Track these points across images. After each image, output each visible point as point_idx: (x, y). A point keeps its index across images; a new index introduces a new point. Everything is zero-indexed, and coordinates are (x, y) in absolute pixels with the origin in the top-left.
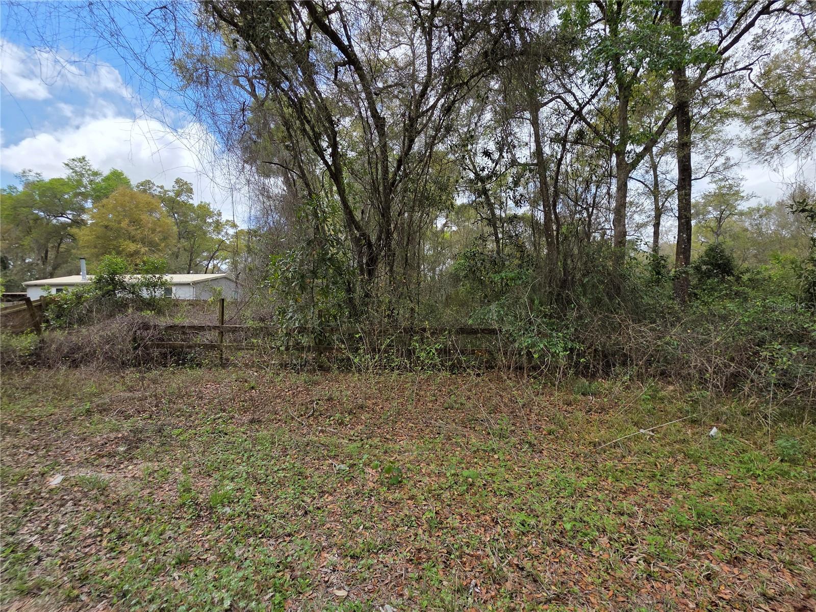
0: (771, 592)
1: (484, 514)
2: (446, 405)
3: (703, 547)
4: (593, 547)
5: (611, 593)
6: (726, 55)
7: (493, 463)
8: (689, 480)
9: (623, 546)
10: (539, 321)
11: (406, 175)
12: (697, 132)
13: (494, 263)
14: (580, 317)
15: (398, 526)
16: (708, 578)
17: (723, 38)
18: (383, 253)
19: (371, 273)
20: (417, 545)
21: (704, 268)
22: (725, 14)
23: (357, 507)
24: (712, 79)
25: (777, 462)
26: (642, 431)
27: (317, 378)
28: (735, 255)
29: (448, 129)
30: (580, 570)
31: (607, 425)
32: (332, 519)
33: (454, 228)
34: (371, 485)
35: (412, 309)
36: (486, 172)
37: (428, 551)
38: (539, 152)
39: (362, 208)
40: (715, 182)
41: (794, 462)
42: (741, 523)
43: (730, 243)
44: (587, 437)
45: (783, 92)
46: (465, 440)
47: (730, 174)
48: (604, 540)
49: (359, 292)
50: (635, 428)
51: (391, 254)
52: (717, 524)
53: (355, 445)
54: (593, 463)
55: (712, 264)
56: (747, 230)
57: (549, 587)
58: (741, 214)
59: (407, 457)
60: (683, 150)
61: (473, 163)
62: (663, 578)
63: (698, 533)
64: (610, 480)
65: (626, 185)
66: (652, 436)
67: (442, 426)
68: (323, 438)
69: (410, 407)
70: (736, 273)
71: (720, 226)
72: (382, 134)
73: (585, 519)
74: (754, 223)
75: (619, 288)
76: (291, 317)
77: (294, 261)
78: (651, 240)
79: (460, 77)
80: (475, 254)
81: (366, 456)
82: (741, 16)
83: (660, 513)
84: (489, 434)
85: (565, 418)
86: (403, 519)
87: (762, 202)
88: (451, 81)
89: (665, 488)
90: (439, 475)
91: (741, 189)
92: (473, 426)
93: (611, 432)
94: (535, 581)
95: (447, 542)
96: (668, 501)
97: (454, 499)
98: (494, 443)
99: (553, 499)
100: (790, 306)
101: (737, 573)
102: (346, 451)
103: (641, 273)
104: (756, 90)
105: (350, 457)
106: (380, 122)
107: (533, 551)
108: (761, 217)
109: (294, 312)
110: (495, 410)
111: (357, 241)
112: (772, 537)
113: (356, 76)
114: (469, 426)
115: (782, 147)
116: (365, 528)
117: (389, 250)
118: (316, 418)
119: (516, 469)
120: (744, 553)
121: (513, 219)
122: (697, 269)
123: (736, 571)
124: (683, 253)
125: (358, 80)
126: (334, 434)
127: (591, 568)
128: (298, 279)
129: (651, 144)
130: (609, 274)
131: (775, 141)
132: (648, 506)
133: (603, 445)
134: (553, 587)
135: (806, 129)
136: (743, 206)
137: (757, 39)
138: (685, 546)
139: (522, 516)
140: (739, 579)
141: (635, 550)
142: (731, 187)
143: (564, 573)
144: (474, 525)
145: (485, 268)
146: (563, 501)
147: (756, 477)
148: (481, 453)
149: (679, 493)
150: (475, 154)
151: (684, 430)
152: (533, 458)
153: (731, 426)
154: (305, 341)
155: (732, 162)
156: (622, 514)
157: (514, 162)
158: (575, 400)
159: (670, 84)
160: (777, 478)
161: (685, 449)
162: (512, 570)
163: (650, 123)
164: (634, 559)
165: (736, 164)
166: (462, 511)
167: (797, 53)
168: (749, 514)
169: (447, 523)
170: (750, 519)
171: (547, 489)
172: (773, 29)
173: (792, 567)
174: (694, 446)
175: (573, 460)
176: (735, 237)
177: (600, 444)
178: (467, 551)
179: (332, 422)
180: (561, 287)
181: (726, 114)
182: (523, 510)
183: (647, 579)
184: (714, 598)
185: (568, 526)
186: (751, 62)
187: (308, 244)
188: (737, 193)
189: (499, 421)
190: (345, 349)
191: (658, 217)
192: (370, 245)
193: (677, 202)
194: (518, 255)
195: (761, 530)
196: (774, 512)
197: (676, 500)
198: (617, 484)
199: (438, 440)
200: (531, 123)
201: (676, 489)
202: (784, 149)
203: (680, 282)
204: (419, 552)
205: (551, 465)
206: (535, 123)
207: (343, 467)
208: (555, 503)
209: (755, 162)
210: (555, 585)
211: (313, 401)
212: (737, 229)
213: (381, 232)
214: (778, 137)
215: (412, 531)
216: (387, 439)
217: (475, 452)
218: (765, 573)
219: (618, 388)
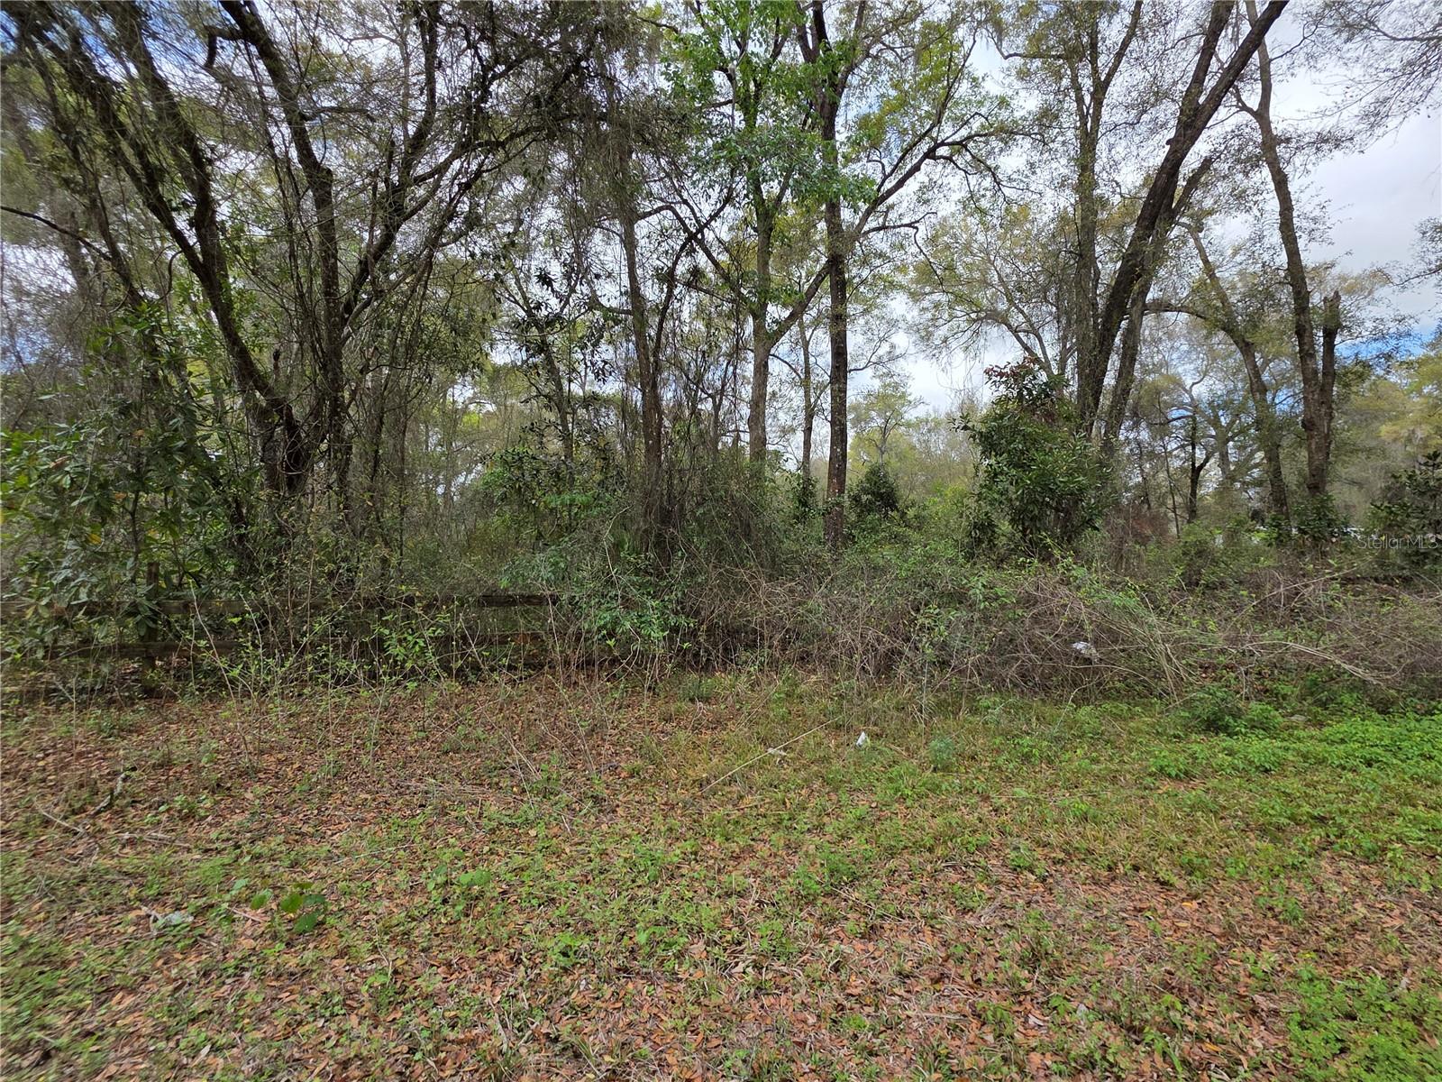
0: (907, 967)
1: (495, 951)
2: (446, 746)
3: (833, 921)
4: (680, 964)
5: (700, 1037)
6: (890, 200)
7: (525, 847)
8: (826, 819)
9: (725, 950)
10: (624, 579)
11: (379, 294)
12: (857, 301)
13: (557, 475)
14: (691, 573)
15: (300, 1023)
16: (836, 969)
17: (886, 177)
18: (324, 446)
19: (293, 484)
20: (340, 1053)
21: (864, 498)
22: (888, 145)
23: (199, 1006)
24: (874, 230)
25: (928, 773)
26: (770, 750)
27: (137, 717)
28: (901, 482)
29: (473, 222)
30: (655, 1010)
31: (723, 748)
32: (126, 1050)
33: (491, 408)
34: (247, 944)
35: (384, 561)
36: (544, 312)
37: (364, 1060)
38: (634, 293)
39: (277, 346)
40: (879, 377)
41: (947, 769)
42: (883, 871)
43: (894, 463)
44: (690, 772)
45: (950, 268)
46: (476, 810)
47: (893, 367)
48: (698, 948)
49: (263, 523)
50: (761, 748)
51: (342, 449)
52: (854, 879)
53: (218, 860)
54: (695, 817)
55: (873, 494)
56: (914, 448)
57: (599, 1060)
58: (909, 425)
59: (345, 866)
60: (838, 323)
61: (523, 294)
62: (777, 987)
63: (829, 901)
64: (718, 839)
65: (766, 366)
66: (783, 758)
67: (431, 789)
68: (130, 859)
69: (365, 760)
70: (900, 505)
71: (884, 440)
72: (323, 201)
73: (672, 918)
74: (922, 438)
75: (749, 525)
76: (67, 580)
77: (81, 447)
78: (800, 454)
79: (490, 130)
80: (520, 459)
81: (241, 883)
82: (906, 152)
83: (782, 881)
84: (524, 791)
85: (659, 744)
86: (314, 1005)
87: (931, 412)
88: (475, 131)
89: (793, 838)
90: (413, 890)
91: (909, 391)
92: (496, 780)
93: (727, 759)
94: (577, 1056)
95: (411, 1028)
96: (796, 859)
97: (437, 935)
98: (529, 808)
99: (624, 893)
100: (951, 553)
101: (871, 950)
102: (192, 877)
103: (783, 502)
104: (922, 257)
105: (202, 890)
106: (320, 178)
107: (579, 1000)
108: (929, 431)
109: (76, 568)
110: (541, 744)
111: (261, 415)
112: (914, 884)
113: (261, 66)
114: (488, 781)
115: (951, 340)
116: (216, 1049)
117: (338, 439)
118: (121, 812)
119: (567, 850)
120: (881, 917)
121: (591, 400)
122: (856, 499)
123: (871, 947)
124: (838, 476)
125: (267, 78)
126: (162, 844)
127: (673, 1002)
128: (89, 491)
129: (799, 309)
130: (734, 504)
131: (943, 331)
132: (769, 873)
133: (714, 783)
134: (607, 1058)
135: (975, 321)
136: (911, 415)
137: (923, 189)
138: (810, 926)
139: (566, 939)
140: (874, 958)
141: (741, 952)
142: (896, 386)
143: (630, 1025)
144: (473, 977)
145: (539, 484)
146: (640, 893)
147: (904, 798)
148: (505, 831)
149: (811, 843)
150: (528, 278)
151: (825, 741)
152: (599, 824)
153: (883, 730)
154: (105, 634)
155: (898, 352)
156: (729, 896)
157: (593, 303)
158: (678, 711)
159: (822, 225)
160: (927, 796)
161: (824, 771)
162: (537, 1048)
163: (800, 277)
164: (740, 968)
165: (901, 356)
166: (452, 956)
167: (964, 220)
168: (893, 856)
169: (416, 988)
170: (892, 864)
171: (616, 877)
172: (939, 182)
173: (933, 922)
174: (837, 765)
175: (665, 817)
176: (901, 457)
177: (708, 782)
178: (452, 1035)
179: (164, 818)
180: (663, 522)
181: (891, 283)
182: (569, 925)
183: (756, 996)
184: (841, 998)
185: (642, 938)
186: (917, 218)
187: (121, 413)
188: (903, 396)
189: (544, 766)
190: (209, 648)
191: (809, 418)
192: (291, 426)
193: (829, 399)
194: (599, 463)
195: (905, 877)
196: (918, 847)
197: (806, 854)
198: (727, 845)
199: (419, 819)
200: (622, 241)
201: (808, 836)
202: (953, 344)
203: (833, 516)
204: (345, 1068)
205: (629, 831)
206: (629, 243)
207: (176, 918)
208: (626, 901)
209: (922, 355)
210: (611, 1053)
211: (116, 774)
212: (904, 446)
213: (320, 402)
214: (946, 327)
215: (334, 1026)
216: (303, 835)
217: (493, 831)
218: (904, 940)
219: (742, 685)
